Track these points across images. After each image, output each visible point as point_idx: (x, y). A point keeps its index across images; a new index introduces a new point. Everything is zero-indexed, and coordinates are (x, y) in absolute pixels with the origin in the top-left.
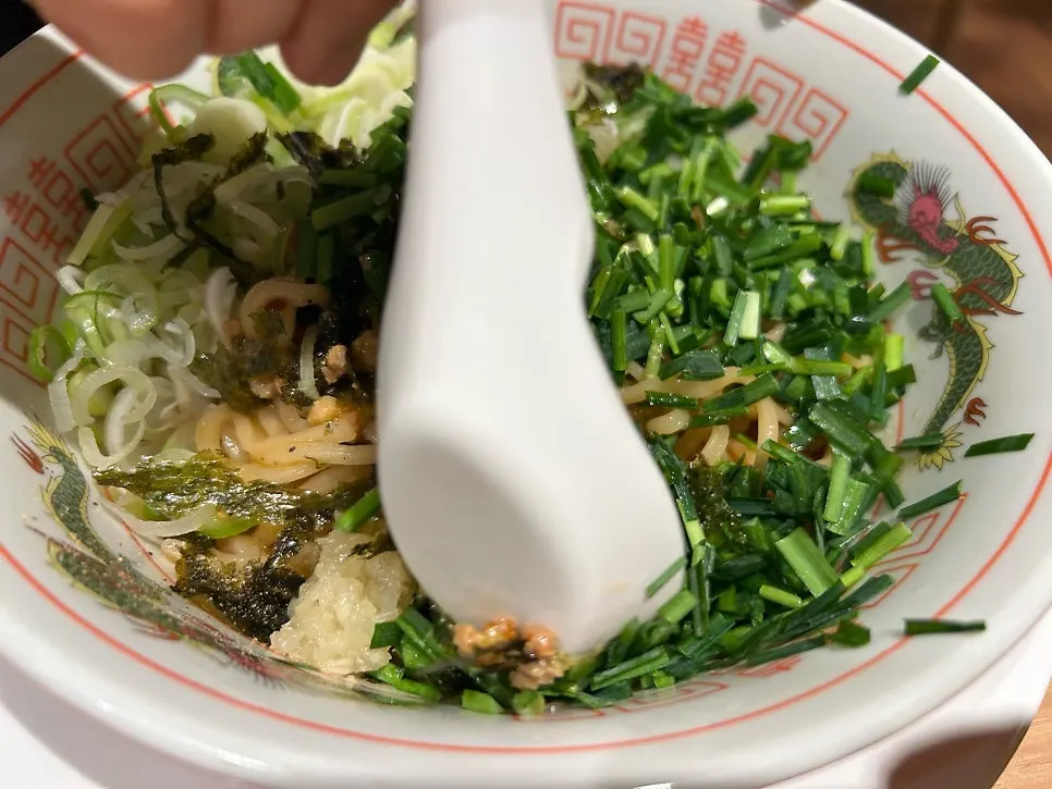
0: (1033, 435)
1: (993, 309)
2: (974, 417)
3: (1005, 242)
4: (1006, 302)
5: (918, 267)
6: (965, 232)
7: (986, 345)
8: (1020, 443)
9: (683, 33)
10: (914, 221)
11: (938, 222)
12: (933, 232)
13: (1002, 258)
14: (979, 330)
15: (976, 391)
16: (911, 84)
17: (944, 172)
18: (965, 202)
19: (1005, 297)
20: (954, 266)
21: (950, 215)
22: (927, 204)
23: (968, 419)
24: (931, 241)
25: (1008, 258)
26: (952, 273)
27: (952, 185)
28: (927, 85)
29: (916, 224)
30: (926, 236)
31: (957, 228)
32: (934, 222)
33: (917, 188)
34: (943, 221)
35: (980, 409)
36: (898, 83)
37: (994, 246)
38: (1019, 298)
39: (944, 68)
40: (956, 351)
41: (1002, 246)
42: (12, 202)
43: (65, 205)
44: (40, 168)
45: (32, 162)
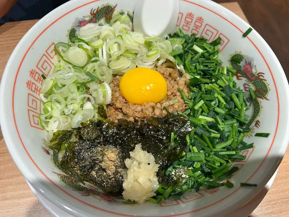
0: (269, 134)
1: (263, 97)
5: (246, 82)
6: (257, 76)
7: (261, 107)
8: (266, 135)
9: (187, 16)
11: (251, 72)
12: (250, 74)
13: (265, 85)
14: (259, 102)
15: (258, 118)
16: (245, 35)
17: (253, 59)
18: (257, 68)
19: (265, 95)
20: (254, 84)
21: (254, 71)
22: (248, 66)
23: (256, 125)
24: (249, 77)
25: (267, 85)
26: (254, 86)
27: (255, 63)
28: (249, 35)
29: (246, 71)
30: (248, 75)
31: (255, 74)
32: (250, 72)
33: (246, 62)
35: (258, 123)
36: (243, 34)
37: (264, 81)
38: (268, 96)
39: (254, 31)
40: (254, 106)
41: (265, 81)
42: (28, 83)
43: (39, 80)
44: (32, 73)
45: (30, 72)
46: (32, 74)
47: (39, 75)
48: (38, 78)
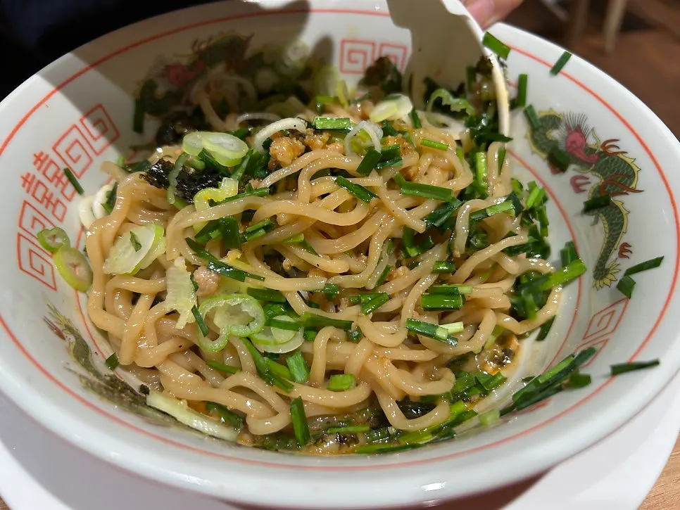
0: (662, 258)
1: (625, 191)
2: (624, 254)
3: (626, 153)
4: (633, 186)
5: (576, 174)
6: (601, 150)
7: (624, 212)
8: (656, 263)
10: (570, 147)
11: (584, 146)
12: (582, 152)
13: (625, 162)
14: (619, 204)
15: (624, 239)
16: (557, 69)
17: (583, 118)
18: (597, 131)
19: (631, 183)
20: (598, 170)
21: (591, 141)
22: (576, 136)
23: (621, 255)
24: (582, 158)
25: (629, 161)
26: (597, 174)
27: (590, 124)
28: (567, 68)
29: (571, 149)
30: (578, 155)
31: (596, 148)
32: (581, 147)
33: (568, 128)
34: (586, 145)
35: (627, 248)
36: (549, 69)
37: (620, 156)
38: (640, 183)
39: (575, 58)
40: (606, 218)
41: (626, 155)
42: (25, 179)
43: (56, 180)
44: (40, 159)
45: (35, 155)
46: (39, 163)
47: (59, 169)
48: (55, 176)
